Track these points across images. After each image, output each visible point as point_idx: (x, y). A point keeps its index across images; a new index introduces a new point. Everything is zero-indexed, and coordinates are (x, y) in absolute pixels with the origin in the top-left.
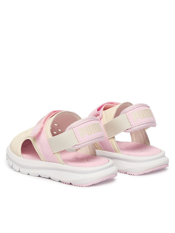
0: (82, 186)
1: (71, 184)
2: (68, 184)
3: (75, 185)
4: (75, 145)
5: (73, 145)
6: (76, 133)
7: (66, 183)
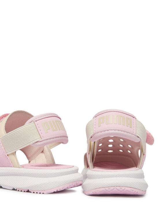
0: (43, 193)
1: (28, 191)
2: (24, 191)
3: (34, 192)
4: (36, 141)
5: (34, 142)
6: (38, 128)
7: (21, 191)
